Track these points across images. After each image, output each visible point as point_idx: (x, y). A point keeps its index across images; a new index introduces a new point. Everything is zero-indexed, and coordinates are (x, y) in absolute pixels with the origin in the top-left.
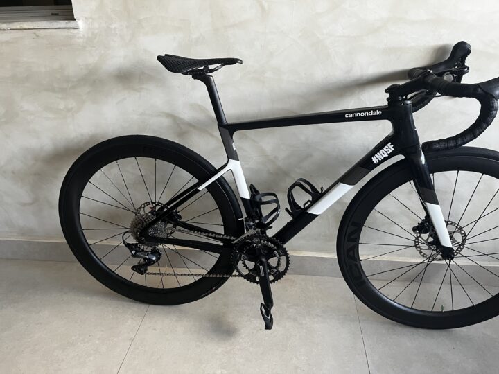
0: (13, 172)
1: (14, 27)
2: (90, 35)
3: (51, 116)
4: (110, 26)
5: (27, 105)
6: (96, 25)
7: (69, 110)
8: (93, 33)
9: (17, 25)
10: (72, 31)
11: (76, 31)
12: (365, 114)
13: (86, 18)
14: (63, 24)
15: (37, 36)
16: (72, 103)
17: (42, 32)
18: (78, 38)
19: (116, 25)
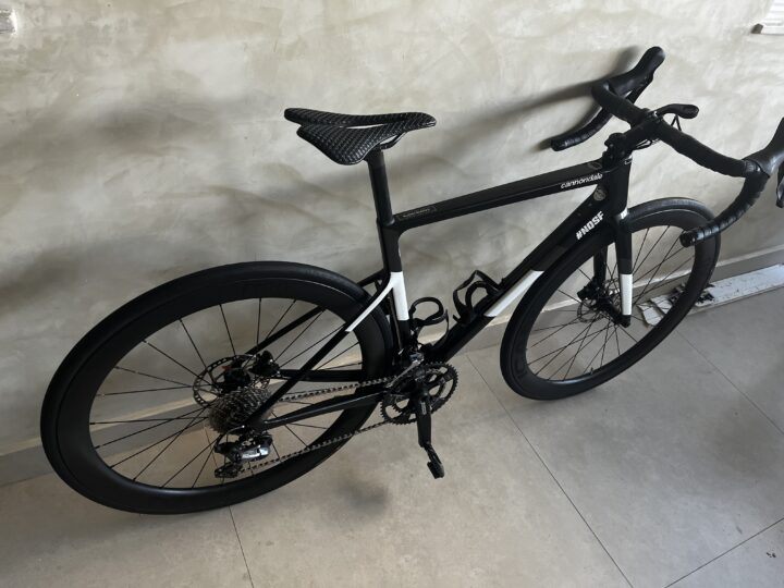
2: (39, 45)
4: (95, 23)
8: (47, 41)
12: (583, 181)
13: (28, 6)
18: (6, 54)
19: (108, 21)
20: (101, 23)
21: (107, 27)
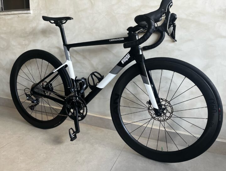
0: (7, 69)
1: (12, 13)
3: (20, 47)
5: (13, 43)
6: (36, 12)
7: (25, 45)
9: (13, 12)
10: (29, 14)
11: (29, 15)
12: (117, 40)
13: (33, 10)
14: (26, 12)
15: (18, 17)
16: (27, 42)
17: (20, 15)
18: (31, 17)
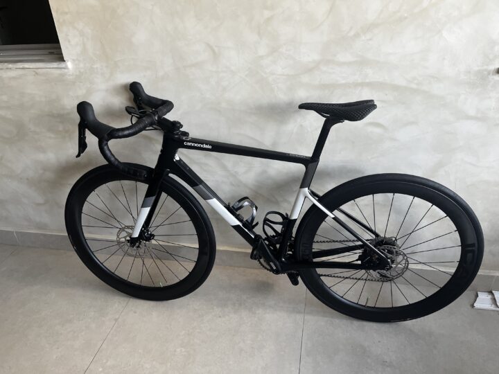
2: (78, 73)
5: (33, 127)
6: (82, 65)
9: (21, 66)
10: (62, 70)
11: (66, 70)
13: (74, 60)
15: (37, 73)
17: (40, 70)
19: (97, 66)
20: (95, 66)
21: (97, 68)
